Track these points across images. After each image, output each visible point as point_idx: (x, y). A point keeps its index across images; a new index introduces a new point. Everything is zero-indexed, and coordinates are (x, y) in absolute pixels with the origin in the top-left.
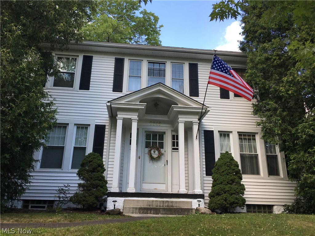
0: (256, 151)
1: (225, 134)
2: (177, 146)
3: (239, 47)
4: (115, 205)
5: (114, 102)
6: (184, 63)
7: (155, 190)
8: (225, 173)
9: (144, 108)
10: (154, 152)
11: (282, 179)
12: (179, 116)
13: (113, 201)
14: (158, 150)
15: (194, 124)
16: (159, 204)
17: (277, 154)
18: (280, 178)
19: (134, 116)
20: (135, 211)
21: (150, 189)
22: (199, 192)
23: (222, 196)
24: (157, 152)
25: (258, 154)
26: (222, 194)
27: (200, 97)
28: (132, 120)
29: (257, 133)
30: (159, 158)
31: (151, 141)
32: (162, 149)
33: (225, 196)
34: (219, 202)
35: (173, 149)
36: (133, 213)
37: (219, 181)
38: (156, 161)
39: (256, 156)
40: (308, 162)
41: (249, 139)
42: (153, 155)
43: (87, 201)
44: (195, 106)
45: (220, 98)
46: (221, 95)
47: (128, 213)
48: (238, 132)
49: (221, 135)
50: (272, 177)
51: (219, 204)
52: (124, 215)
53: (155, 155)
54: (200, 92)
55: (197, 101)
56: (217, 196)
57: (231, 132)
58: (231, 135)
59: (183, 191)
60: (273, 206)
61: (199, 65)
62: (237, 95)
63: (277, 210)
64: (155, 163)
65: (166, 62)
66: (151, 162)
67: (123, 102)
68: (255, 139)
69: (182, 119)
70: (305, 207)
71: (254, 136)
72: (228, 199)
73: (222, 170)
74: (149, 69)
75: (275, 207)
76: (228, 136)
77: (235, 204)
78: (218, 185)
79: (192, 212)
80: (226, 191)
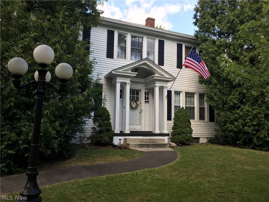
0: (194, 105)
1: (178, 93)
2: (148, 100)
3: (194, 34)
4: (120, 142)
5: (116, 71)
6: (155, 39)
7: (135, 129)
8: (183, 121)
9: (135, 76)
10: (133, 104)
11: (206, 122)
12: (156, 82)
13: (119, 140)
14: (136, 102)
15: (165, 88)
16: (147, 141)
17: (205, 107)
18: (205, 122)
19: (128, 81)
20: (136, 146)
21: (131, 129)
22: (166, 132)
23: (181, 135)
24: (135, 104)
25: (195, 107)
26: (181, 134)
27: (164, 66)
28: (126, 84)
29: (196, 93)
30: (136, 108)
31: (135, 96)
32: (138, 102)
33: (183, 135)
34: (180, 139)
35: (145, 102)
36: (135, 147)
37: (179, 126)
38: (134, 110)
39: (193, 108)
40: (231, 118)
41: (191, 97)
42: (133, 106)
43: (105, 140)
44: (167, 76)
45: (176, 68)
46: (177, 65)
47: (132, 148)
48: (185, 92)
49: (175, 93)
50: (201, 121)
51: (180, 140)
52: (131, 149)
53: (134, 106)
54: (164, 63)
55: (166, 72)
56: (178, 135)
57: (182, 92)
58: (181, 94)
59: (157, 131)
60: (200, 138)
61: (165, 42)
62: (186, 67)
63: (202, 141)
64: (134, 111)
65: (144, 37)
66: (131, 110)
67: (121, 71)
68: (194, 97)
69: (158, 84)
70: (222, 141)
71: (194, 95)
72: (186, 137)
73: (182, 120)
74: (132, 42)
75: (201, 139)
76: (179, 94)
77: (189, 140)
78: (179, 129)
79: (167, 145)
80: (184, 133)
